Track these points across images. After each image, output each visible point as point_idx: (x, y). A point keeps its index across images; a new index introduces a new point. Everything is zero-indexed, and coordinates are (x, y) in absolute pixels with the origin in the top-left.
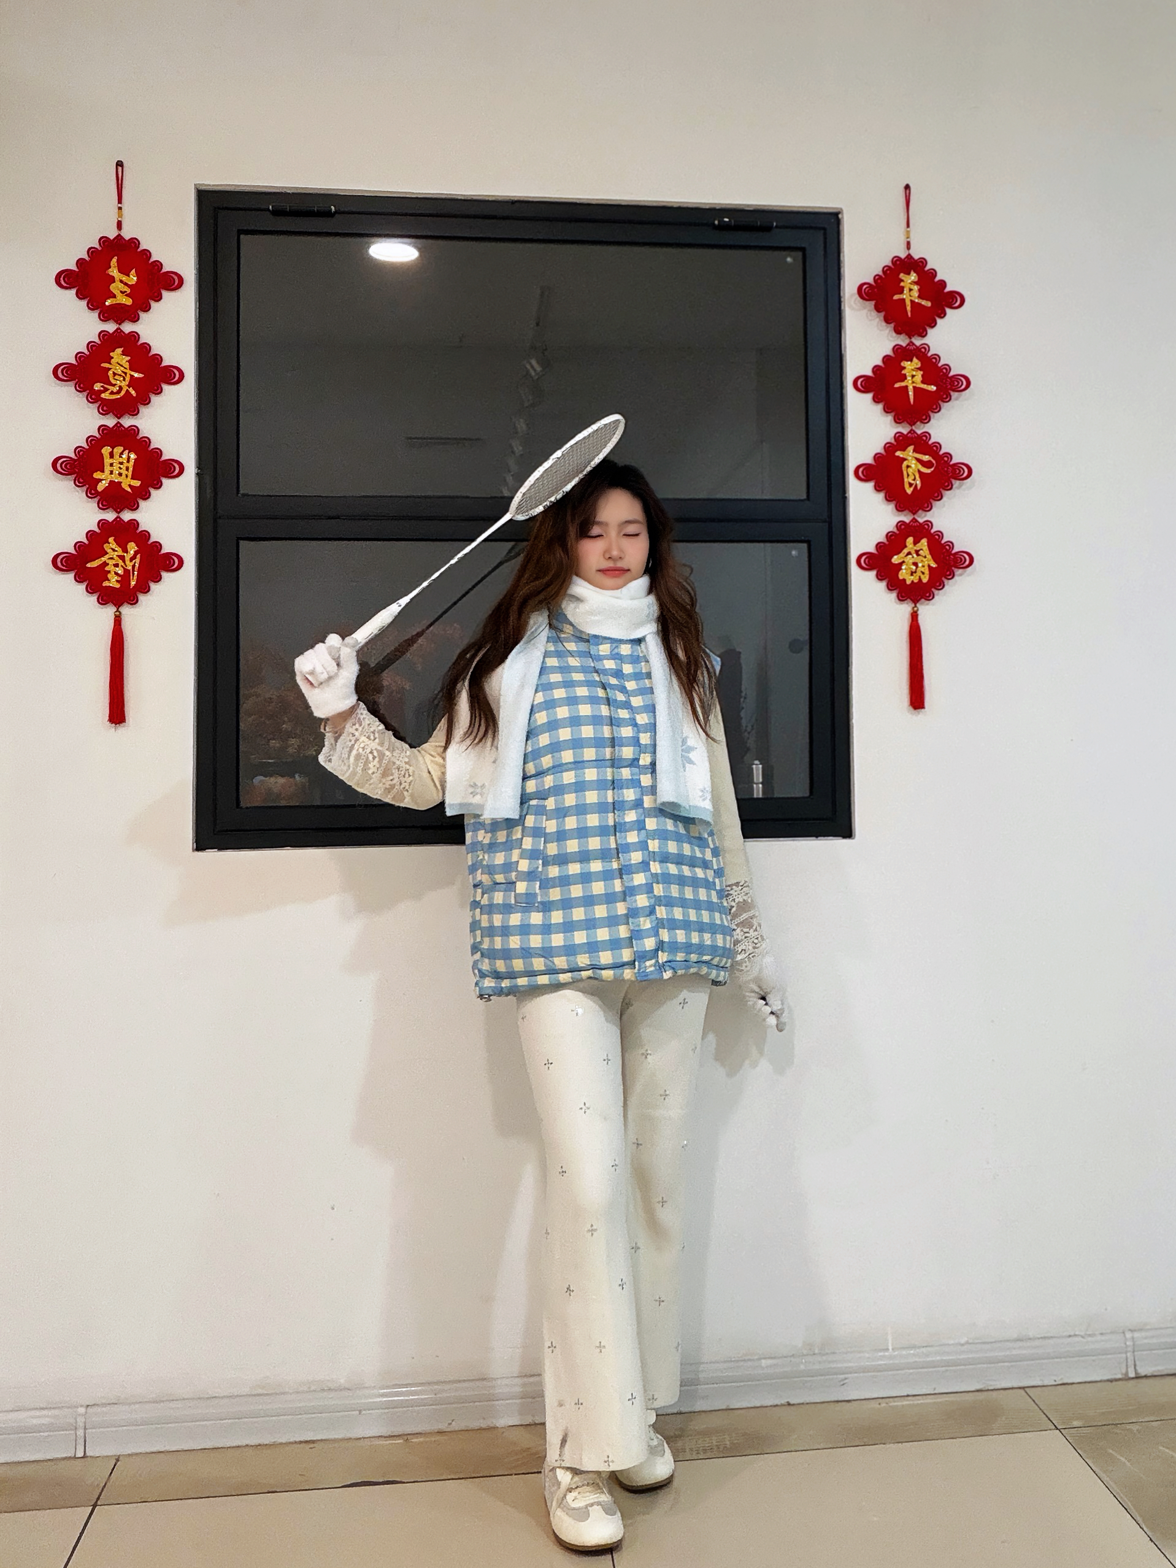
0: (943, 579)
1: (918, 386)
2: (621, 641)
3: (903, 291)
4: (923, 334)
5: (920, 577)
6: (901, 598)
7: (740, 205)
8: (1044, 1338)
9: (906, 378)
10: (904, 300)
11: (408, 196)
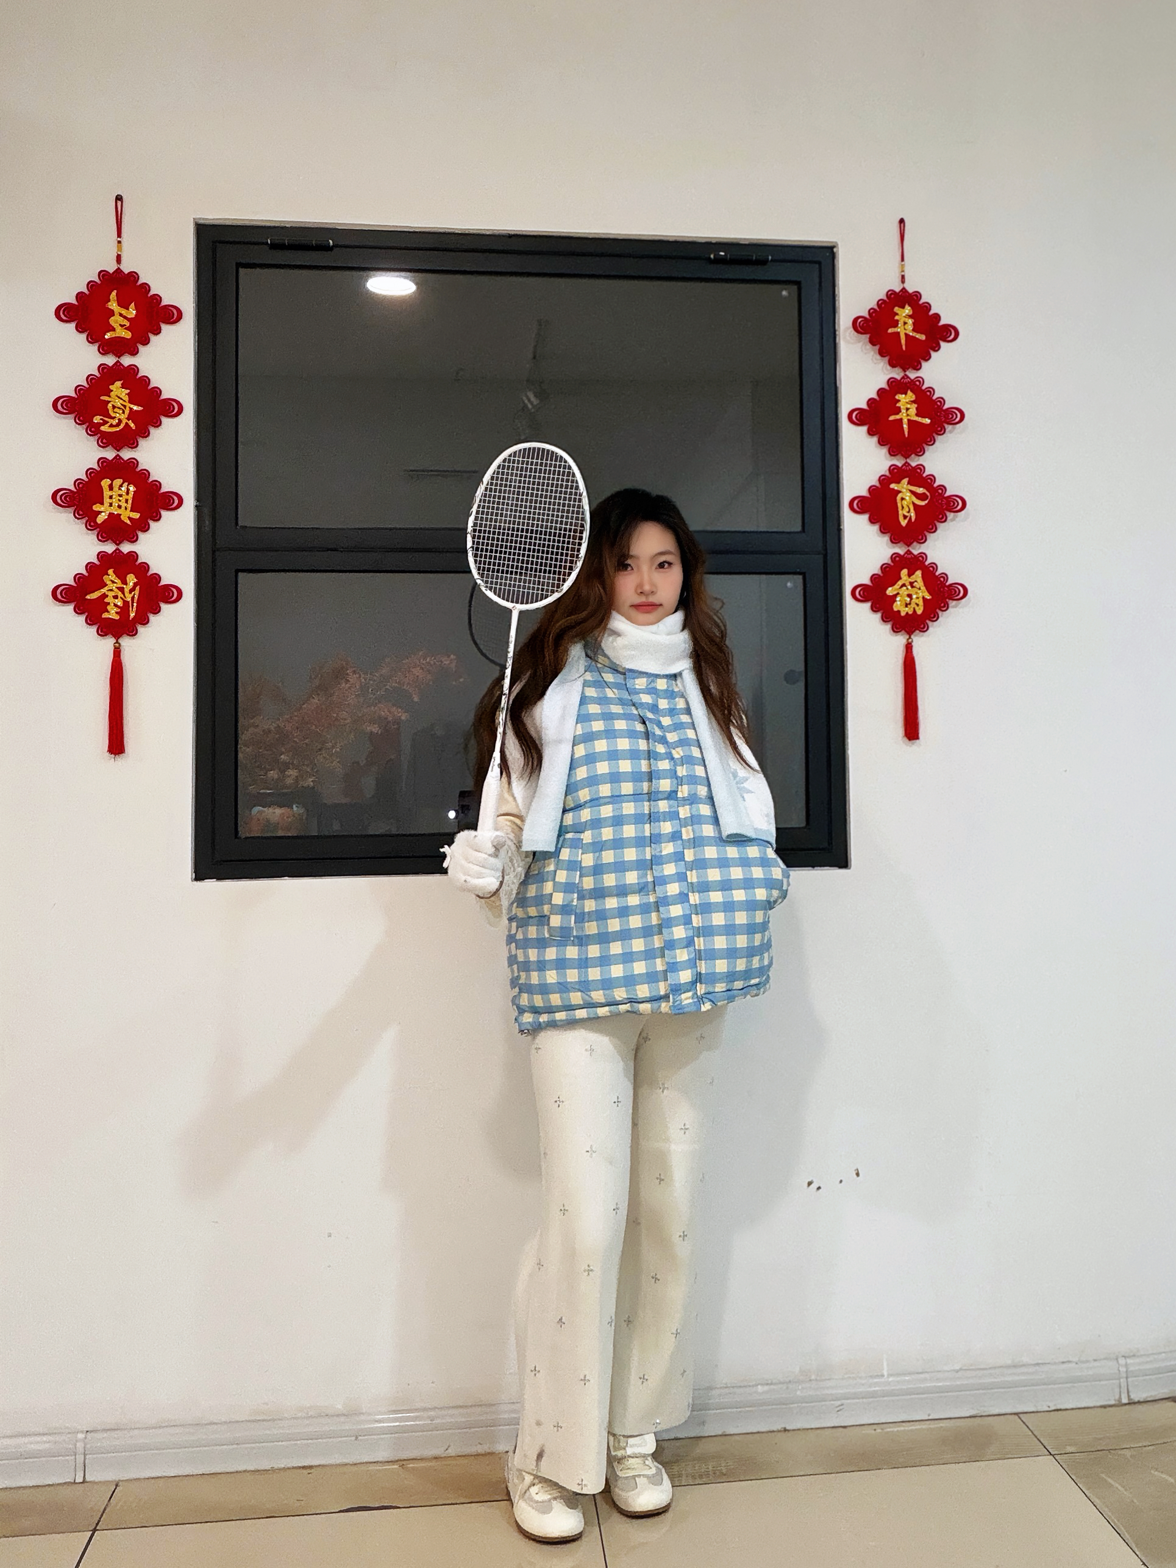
0: (938, 610)
1: (912, 419)
2: (657, 676)
3: (898, 324)
4: (917, 367)
5: (914, 609)
6: (896, 629)
7: (736, 239)
8: (1038, 1364)
9: (900, 412)
10: (898, 333)
11: (405, 230)
